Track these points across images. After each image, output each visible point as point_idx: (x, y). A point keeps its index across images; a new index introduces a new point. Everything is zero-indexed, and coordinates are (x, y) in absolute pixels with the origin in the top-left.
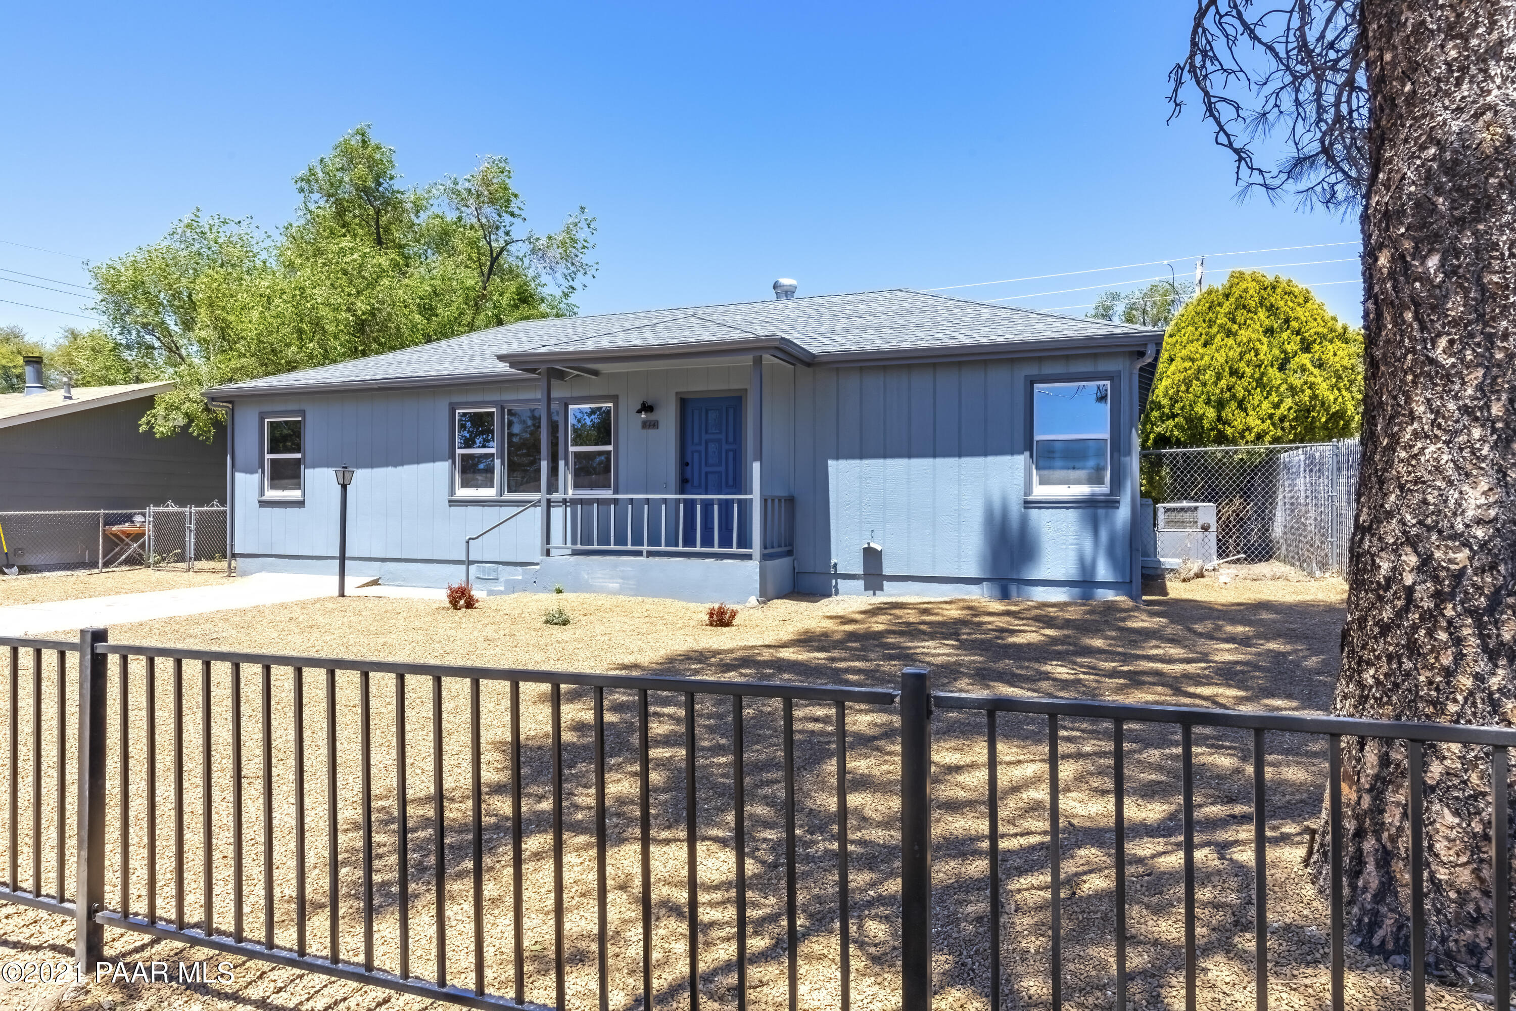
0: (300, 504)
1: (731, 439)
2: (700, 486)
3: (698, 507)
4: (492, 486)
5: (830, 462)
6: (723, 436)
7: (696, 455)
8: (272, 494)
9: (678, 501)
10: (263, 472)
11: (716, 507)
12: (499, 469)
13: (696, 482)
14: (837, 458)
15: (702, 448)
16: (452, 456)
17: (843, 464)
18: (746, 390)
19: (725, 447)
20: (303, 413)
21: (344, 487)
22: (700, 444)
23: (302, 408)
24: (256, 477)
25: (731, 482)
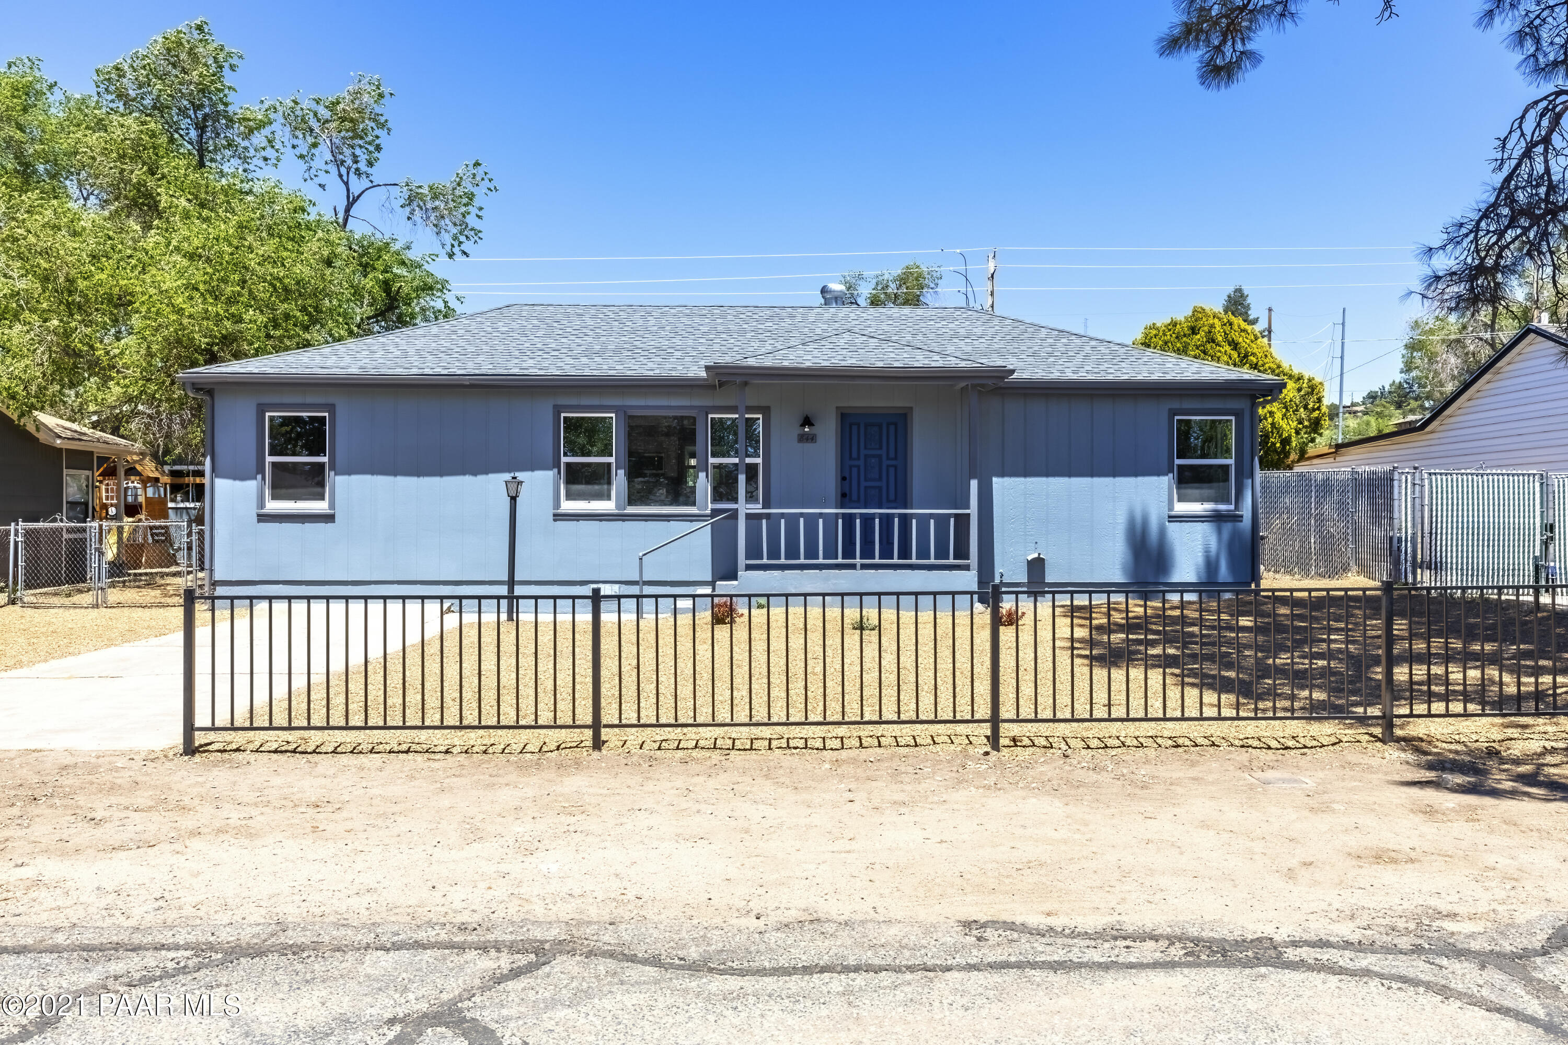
0: (329, 518)
1: (892, 455)
2: (858, 500)
3: (858, 521)
4: (609, 498)
5: (995, 479)
6: (883, 453)
7: (855, 470)
8: (274, 506)
9: (837, 514)
10: (264, 479)
11: (877, 521)
12: (619, 480)
13: (855, 497)
14: (1002, 475)
15: (861, 463)
16: (557, 464)
17: (1007, 481)
18: (911, 408)
19: (886, 463)
20: (331, 408)
21: (513, 499)
22: (858, 458)
23: (330, 400)
24: (251, 486)
25: (892, 497)
